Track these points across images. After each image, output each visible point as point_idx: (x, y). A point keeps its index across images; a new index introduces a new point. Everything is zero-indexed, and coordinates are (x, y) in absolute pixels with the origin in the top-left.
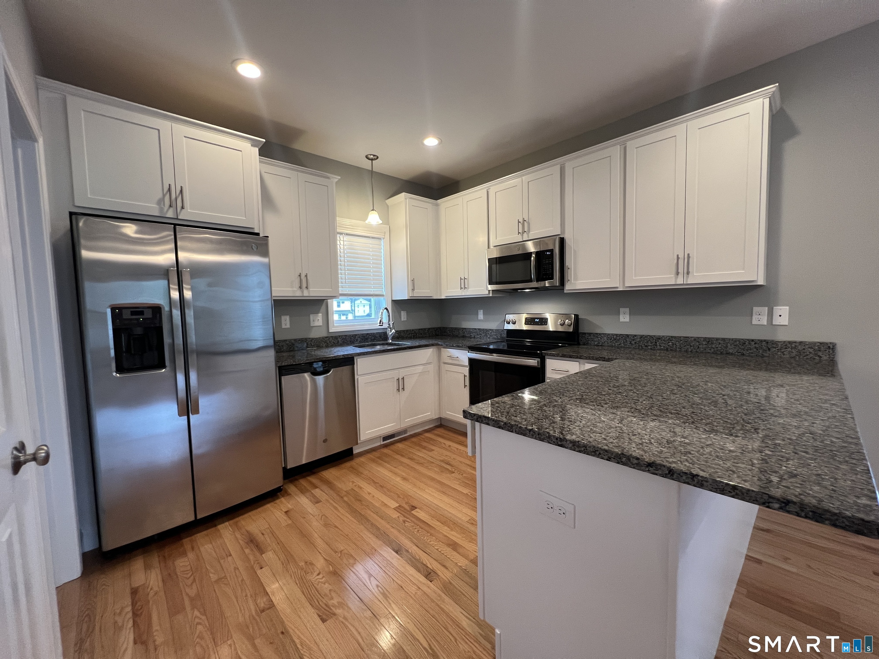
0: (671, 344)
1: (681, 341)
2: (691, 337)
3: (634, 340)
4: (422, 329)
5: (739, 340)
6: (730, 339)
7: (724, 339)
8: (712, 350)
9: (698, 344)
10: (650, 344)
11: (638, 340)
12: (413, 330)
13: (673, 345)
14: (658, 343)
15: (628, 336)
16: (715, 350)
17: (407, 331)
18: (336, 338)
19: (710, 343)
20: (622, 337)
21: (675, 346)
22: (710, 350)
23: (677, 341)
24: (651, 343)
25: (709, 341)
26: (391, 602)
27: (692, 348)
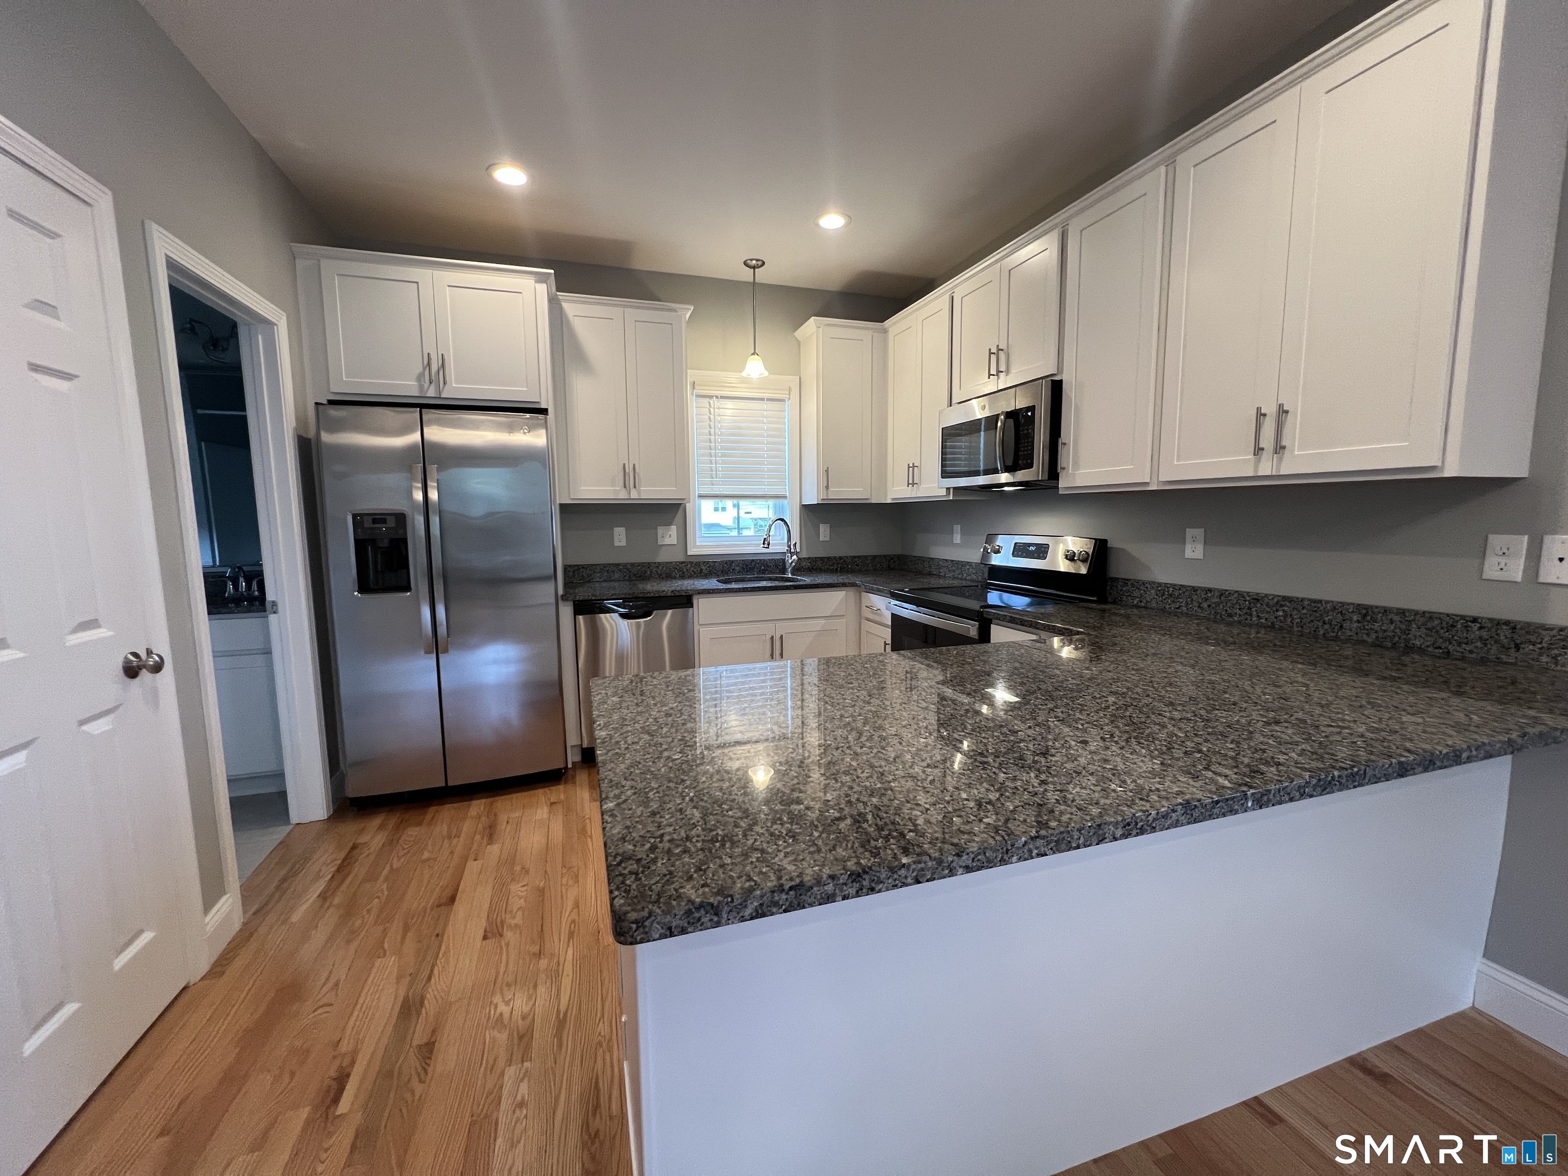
0: (1281, 613)
1: (1303, 608)
2: (1327, 602)
3: (1206, 600)
4: (859, 557)
5: (1439, 616)
6: (1416, 613)
7: (1402, 612)
8: (1374, 636)
9: (1339, 618)
10: (1238, 612)
11: (1215, 600)
12: (840, 558)
13: (1285, 616)
14: (1254, 609)
15: (1195, 589)
16: (1381, 635)
17: (828, 558)
18: (698, 564)
19: (1369, 618)
20: (1184, 592)
21: (1289, 620)
22: (1368, 635)
23: (1294, 608)
24: (1240, 609)
25: (1366, 612)
26: (571, 945)
27: (1326, 627)
